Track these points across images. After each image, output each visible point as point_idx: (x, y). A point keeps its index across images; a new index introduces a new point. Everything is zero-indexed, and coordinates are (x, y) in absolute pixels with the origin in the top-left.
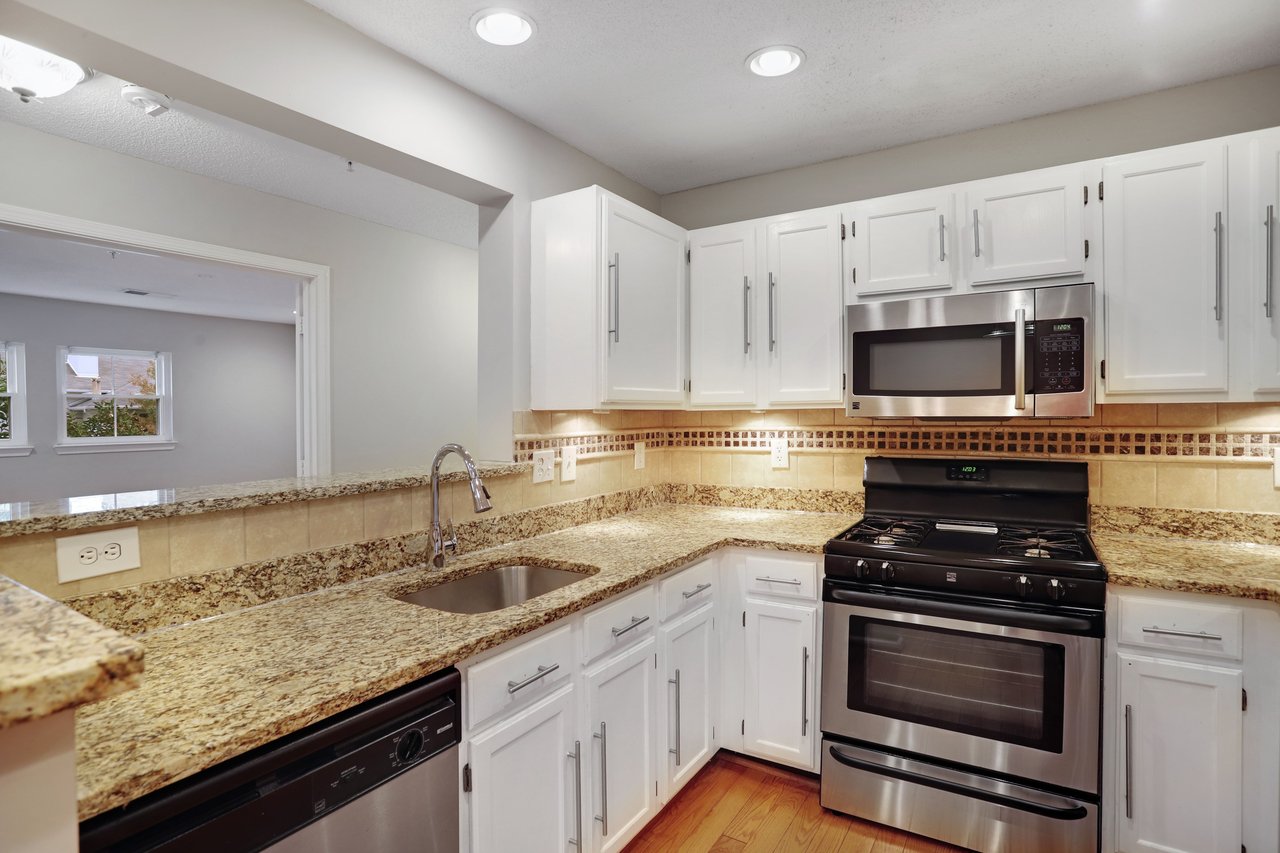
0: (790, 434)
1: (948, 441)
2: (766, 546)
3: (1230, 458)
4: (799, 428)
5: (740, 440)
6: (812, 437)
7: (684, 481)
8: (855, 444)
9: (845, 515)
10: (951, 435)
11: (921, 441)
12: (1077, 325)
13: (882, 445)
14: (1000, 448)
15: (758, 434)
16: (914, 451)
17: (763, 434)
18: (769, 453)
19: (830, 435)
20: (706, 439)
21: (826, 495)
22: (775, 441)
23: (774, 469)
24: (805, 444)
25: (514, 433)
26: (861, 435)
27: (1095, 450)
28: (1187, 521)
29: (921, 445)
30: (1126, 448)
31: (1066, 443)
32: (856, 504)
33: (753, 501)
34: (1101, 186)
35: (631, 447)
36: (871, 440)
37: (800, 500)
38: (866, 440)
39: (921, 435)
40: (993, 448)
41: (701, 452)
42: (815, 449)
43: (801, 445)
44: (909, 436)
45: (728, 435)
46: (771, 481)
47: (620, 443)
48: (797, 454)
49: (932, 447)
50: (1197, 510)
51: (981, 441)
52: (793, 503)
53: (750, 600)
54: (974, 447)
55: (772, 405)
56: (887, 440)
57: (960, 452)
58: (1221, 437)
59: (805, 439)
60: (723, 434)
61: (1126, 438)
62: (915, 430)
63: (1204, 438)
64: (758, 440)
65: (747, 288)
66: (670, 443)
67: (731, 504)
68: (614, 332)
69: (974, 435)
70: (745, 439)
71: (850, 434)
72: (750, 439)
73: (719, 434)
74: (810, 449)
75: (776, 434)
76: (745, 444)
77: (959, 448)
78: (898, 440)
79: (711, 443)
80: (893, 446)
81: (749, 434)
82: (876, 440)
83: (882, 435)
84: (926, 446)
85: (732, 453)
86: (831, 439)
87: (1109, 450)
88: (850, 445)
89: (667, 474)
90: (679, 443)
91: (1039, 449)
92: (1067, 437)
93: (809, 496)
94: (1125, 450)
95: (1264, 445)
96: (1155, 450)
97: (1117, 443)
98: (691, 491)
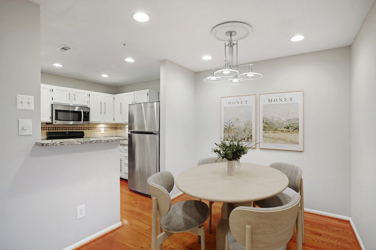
3: (97, 130)
10: (62, 128)
12: (88, 113)
13: (49, 130)
27: (83, 129)
29: (56, 129)
34: (89, 94)
38: (45, 129)
40: (69, 130)
44: (54, 128)
49: (59, 130)
51: (67, 128)
56: (50, 129)
58: (97, 127)
61: (87, 128)
63: (95, 128)
78: (52, 129)
82: (47, 129)
83: (49, 128)
87: (85, 129)
91: (76, 129)
92: (80, 128)
94: (87, 129)
95: (100, 128)
96: (90, 129)
97: (86, 128)
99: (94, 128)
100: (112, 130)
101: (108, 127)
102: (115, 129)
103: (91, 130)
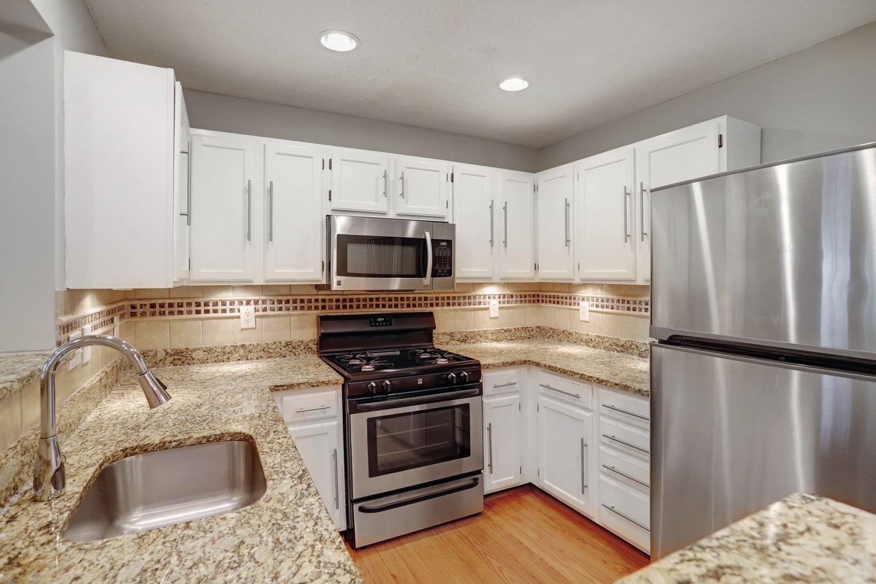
0: (256, 302)
1: (364, 303)
2: (302, 386)
3: (477, 306)
4: (264, 298)
6: (273, 304)
7: (150, 347)
8: (306, 308)
9: (301, 357)
10: (365, 300)
11: (348, 304)
12: (450, 243)
13: (324, 307)
14: (390, 306)
15: (228, 303)
16: (345, 311)
17: (232, 303)
18: (239, 317)
19: (287, 302)
20: (176, 309)
21: (287, 344)
22: (244, 308)
23: (243, 330)
24: (268, 309)
26: (310, 301)
27: (432, 305)
28: (466, 336)
29: (348, 306)
30: (443, 303)
31: (420, 302)
32: (309, 348)
33: (226, 357)
35: (113, 320)
36: (317, 304)
37: (266, 352)
38: (313, 304)
39: (348, 300)
40: (387, 307)
41: (169, 321)
42: (276, 312)
43: (265, 310)
44: (341, 301)
45: (198, 304)
46: (241, 339)
47: (108, 318)
48: (262, 317)
49: (355, 308)
50: (468, 331)
51: (381, 302)
54: (378, 306)
55: (266, 281)
56: (327, 304)
57: (371, 310)
58: (475, 297)
59: (268, 306)
60: (194, 304)
61: (443, 298)
62: (345, 297)
63: (469, 298)
64: (228, 307)
66: (133, 315)
67: (203, 362)
69: (377, 299)
70: (215, 308)
71: (302, 301)
72: (220, 307)
73: (189, 304)
74: (272, 313)
75: (244, 302)
76: (215, 311)
77: (370, 307)
78: (334, 304)
79: (181, 313)
80: (331, 308)
81: (220, 303)
82: (320, 304)
83: (324, 301)
84: (351, 307)
85: (202, 319)
86: (288, 305)
87: (437, 305)
88: (302, 308)
90: (143, 314)
91: (408, 306)
92: (420, 299)
93: (274, 347)
94: (443, 305)
95: (487, 300)
96: (454, 304)
97: (440, 301)
98: (161, 355)
99: (467, 301)
100: (523, 304)
101: (512, 296)
102: (534, 302)
103: (457, 307)
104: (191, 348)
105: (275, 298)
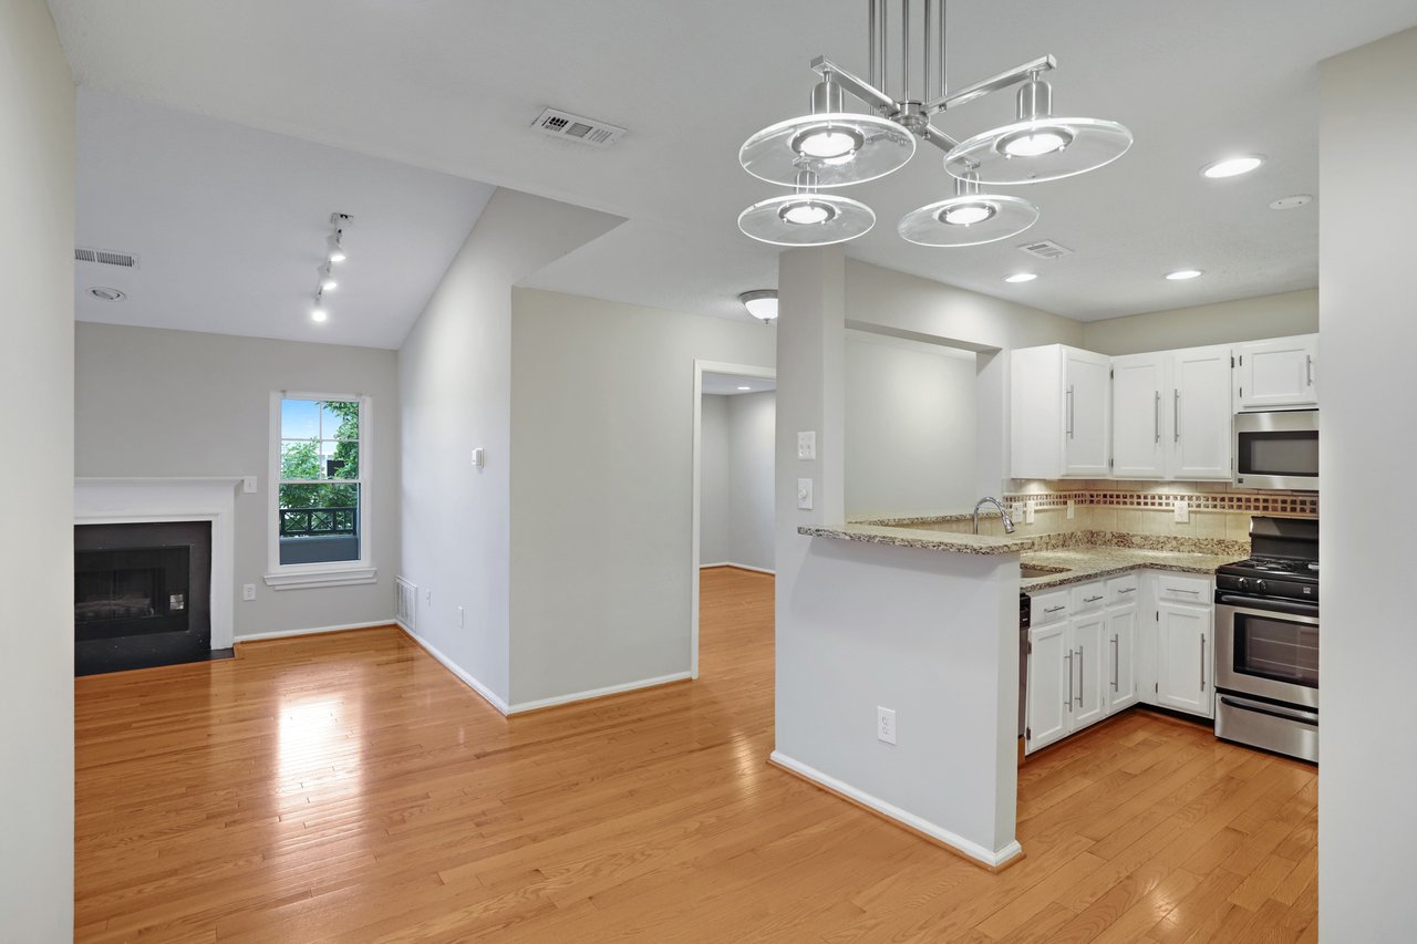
0: (1190, 498)
2: (1173, 568)
4: (1197, 494)
5: (1149, 501)
6: (1208, 501)
7: (1102, 529)
8: (1244, 507)
9: (1235, 557)
13: (1265, 508)
15: (1164, 497)
16: (1292, 514)
17: (1168, 498)
18: (1173, 511)
19: (1223, 499)
20: (1121, 500)
21: (1220, 542)
22: (1178, 503)
23: (1177, 523)
24: (1202, 505)
25: (1002, 492)
26: (1248, 500)
29: (1298, 509)
32: (1244, 547)
33: (1160, 545)
35: (1065, 503)
36: (1257, 504)
37: (1197, 545)
41: (1117, 509)
42: (1210, 509)
43: (1199, 506)
44: (1287, 502)
45: (1139, 497)
46: (1174, 531)
47: (1059, 500)
48: (1195, 512)
52: (1193, 548)
53: (1162, 603)
56: (1270, 505)
59: (1202, 502)
60: (1135, 497)
64: (1164, 501)
65: (1158, 398)
66: (1092, 502)
67: (1141, 547)
68: (1071, 433)
70: (1153, 501)
71: (1239, 500)
72: (1157, 501)
73: (1132, 496)
74: (1206, 509)
75: (1179, 497)
76: (1153, 504)
78: (1279, 505)
79: (1125, 503)
80: (1275, 509)
81: (1157, 497)
82: (1261, 505)
85: (1142, 510)
86: (1223, 503)
88: (1239, 507)
89: (1089, 523)
90: (1098, 502)
93: (1206, 543)
98: (1109, 536)
104: (1131, 533)
105: (1210, 496)
